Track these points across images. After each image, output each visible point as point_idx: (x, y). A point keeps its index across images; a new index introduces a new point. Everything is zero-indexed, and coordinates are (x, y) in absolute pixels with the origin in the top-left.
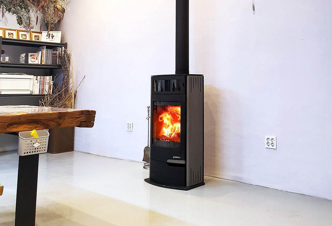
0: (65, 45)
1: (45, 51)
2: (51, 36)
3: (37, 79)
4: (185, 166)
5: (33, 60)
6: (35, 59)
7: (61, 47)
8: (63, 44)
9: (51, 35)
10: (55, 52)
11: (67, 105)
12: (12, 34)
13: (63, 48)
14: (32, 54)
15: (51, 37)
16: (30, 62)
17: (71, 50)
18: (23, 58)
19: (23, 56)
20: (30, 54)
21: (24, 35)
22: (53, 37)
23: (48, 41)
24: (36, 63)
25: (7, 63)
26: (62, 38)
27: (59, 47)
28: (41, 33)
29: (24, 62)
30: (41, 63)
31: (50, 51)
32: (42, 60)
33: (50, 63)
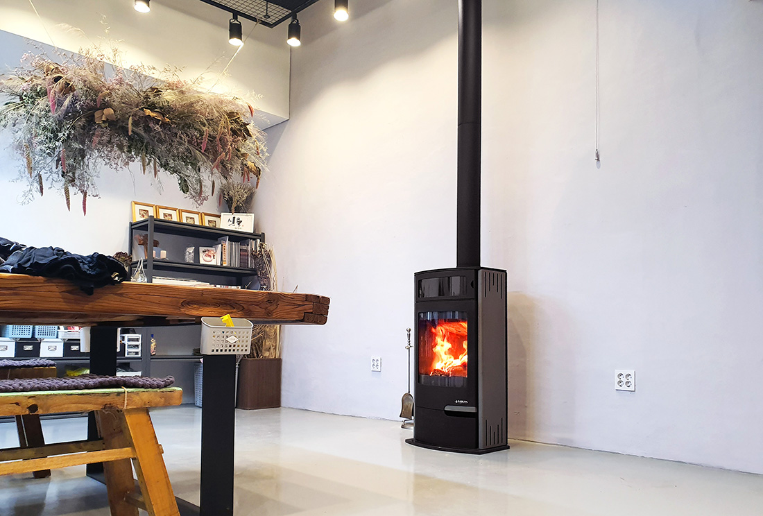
0: (262, 237)
1: (227, 244)
2: (236, 221)
4: (475, 415)
5: (208, 259)
6: (211, 257)
7: (254, 239)
8: (258, 236)
9: (236, 219)
10: (244, 248)
11: (268, 333)
12: (171, 215)
13: (259, 240)
14: (206, 248)
15: (236, 223)
16: (202, 262)
17: (272, 244)
18: (190, 253)
19: (191, 252)
20: (202, 249)
21: (191, 218)
22: (240, 222)
23: (232, 228)
24: (213, 263)
25: (163, 261)
26: (256, 226)
27: (251, 239)
28: (219, 216)
29: (192, 261)
30: (221, 264)
31: (236, 246)
32: (223, 259)
33: (236, 264)
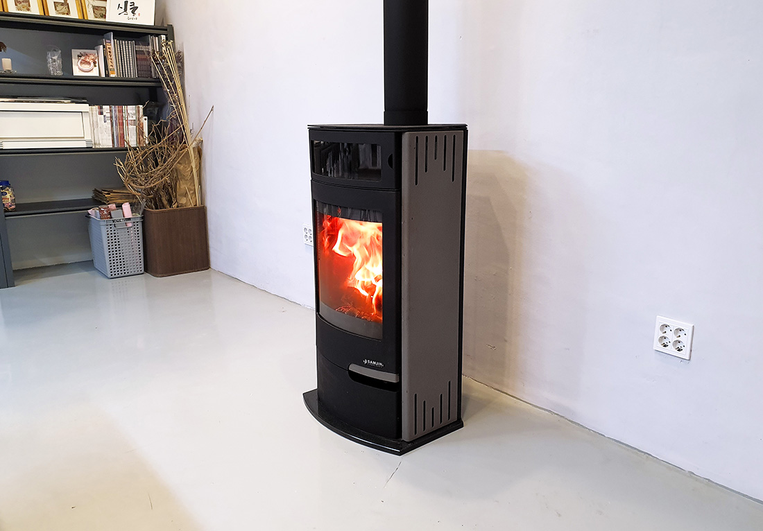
0: (169, 31)
1: (113, 44)
2: (129, 7)
3: (101, 113)
4: (397, 387)
5: (86, 67)
7: (157, 35)
8: (162, 29)
10: (143, 48)
13: (163, 37)
14: (82, 51)
15: (129, 11)
16: (77, 72)
19: (55, 58)
20: (75, 52)
22: (134, 9)
23: (123, 19)
24: (95, 73)
25: (7, 75)
26: (164, 15)
27: (152, 34)
28: (105, 1)
29: (59, 73)
30: (107, 75)
31: (129, 47)
32: (110, 67)
33: (132, 73)
